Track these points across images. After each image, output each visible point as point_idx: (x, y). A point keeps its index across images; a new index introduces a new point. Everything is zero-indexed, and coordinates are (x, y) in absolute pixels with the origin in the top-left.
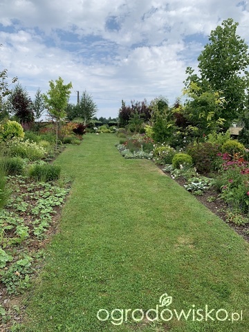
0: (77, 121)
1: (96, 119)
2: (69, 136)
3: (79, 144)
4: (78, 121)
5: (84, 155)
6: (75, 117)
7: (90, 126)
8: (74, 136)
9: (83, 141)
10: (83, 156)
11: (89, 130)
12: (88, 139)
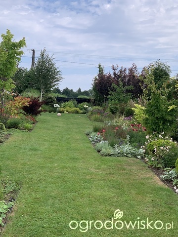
0: (30, 94)
1: (58, 91)
2: (16, 117)
3: (30, 130)
4: (32, 94)
5: (37, 147)
6: (27, 87)
7: (49, 102)
8: (24, 117)
9: (38, 125)
10: (35, 150)
11: (47, 107)
12: (44, 122)
